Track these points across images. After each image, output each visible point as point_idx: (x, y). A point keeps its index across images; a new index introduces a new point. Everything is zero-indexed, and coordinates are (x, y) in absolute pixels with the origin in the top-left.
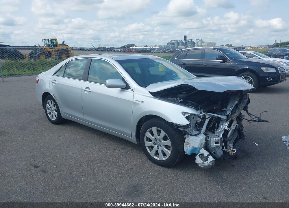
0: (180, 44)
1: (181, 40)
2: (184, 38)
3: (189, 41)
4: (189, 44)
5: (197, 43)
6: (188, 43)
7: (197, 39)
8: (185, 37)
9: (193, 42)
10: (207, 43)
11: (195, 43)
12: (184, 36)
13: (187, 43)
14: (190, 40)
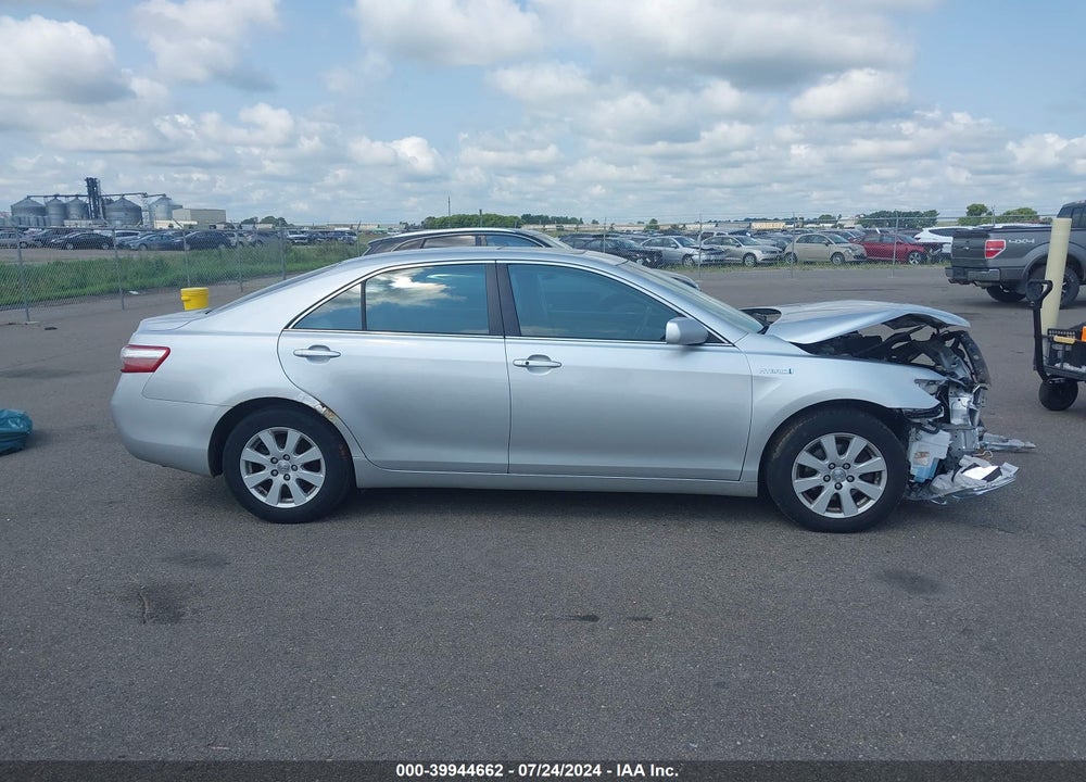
0: (73, 211)
1: (77, 196)
2: (88, 186)
3: (110, 201)
4: (115, 214)
5: (150, 209)
6: (107, 207)
7: (145, 195)
8: (92, 184)
9: (129, 205)
10: (192, 210)
11: (138, 210)
12: (87, 180)
13: (104, 209)
14: (115, 199)
